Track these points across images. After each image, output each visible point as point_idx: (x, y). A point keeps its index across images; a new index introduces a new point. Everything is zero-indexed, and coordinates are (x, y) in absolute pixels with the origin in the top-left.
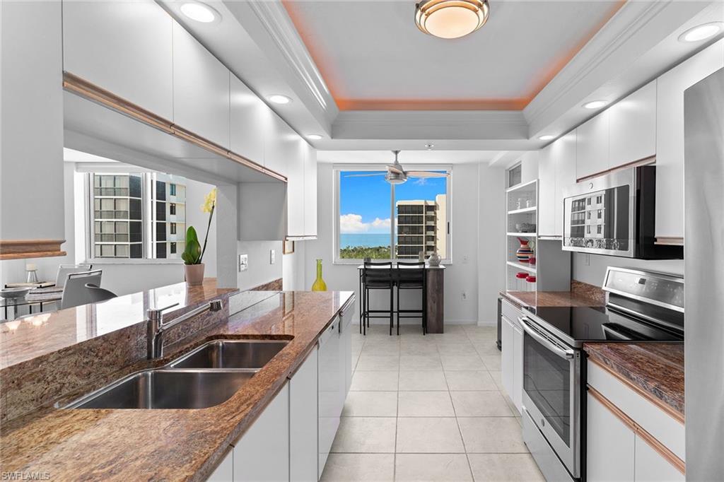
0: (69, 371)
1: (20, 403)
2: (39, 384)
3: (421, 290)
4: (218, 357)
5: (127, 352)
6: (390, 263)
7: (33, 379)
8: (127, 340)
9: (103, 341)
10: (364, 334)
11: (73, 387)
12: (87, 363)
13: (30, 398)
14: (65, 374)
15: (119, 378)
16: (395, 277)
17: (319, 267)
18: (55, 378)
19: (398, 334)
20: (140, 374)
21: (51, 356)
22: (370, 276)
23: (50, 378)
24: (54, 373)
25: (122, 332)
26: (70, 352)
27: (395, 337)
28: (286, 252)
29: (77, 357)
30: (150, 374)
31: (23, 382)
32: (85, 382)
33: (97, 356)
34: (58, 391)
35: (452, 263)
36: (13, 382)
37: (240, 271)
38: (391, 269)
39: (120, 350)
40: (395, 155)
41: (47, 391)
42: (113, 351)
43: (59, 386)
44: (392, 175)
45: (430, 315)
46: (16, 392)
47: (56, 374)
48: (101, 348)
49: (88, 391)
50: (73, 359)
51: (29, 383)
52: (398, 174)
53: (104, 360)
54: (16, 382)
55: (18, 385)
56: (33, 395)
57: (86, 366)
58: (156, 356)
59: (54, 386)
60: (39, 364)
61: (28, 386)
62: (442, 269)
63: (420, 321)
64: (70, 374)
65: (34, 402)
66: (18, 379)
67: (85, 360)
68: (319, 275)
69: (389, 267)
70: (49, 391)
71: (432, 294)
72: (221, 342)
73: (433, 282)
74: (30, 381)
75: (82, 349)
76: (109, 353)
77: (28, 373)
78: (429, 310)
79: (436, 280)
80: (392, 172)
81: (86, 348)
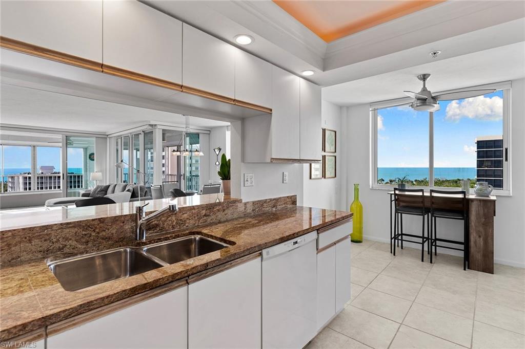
0: (70, 237)
1: (30, 252)
2: (46, 242)
3: (463, 221)
4: (195, 248)
5: (122, 232)
6: (422, 191)
7: (41, 238)
8: (122, 224)
9: (99, 222)
10: (394, 255)
11: (73, 249)
12: (86, 235)
13: (39, 250)
14: (67, 239)
15: (108, 249)
16: (428, 204)
17: (356, 190)
18: (58, 240)
19: (431, 262)
20: (122, 250)
21: (55, 226)
22: (403, 201)
23: (54, 240)
24: (58, 237)
25: (117, 218)
26: (71, 225)
27: (426, 264)
28: (326, 176)
29: (77, 230)
30: (128, 250)
31: (33, 239)
32: (83, 247)
33: (94, 231)
34: (60, 249)
35: (511, 195)
36: (26, 238)
37: (244, 186)
38: (423, 196)
39: (115, 230)
40: (422, 82)
41: (52, 248)
42: (108, 230)
43: (61, 246)
44: (419, 102)
45: (473, 249)
46: (27, 244)
47: (60, 238)
48: (98, 226)
49: (82, 253)
50: (74, 230)
51: (38, 240)
52: (425, 100)
53: (101, 235)
54: (27, 238)
55: (29, 240)
56: (41, 248)
57: (84, 236)
58: (140, 239)
59: (57, 245)
60: (45, 230)
61: (36, 242)
62: (494, 201)
63: (461, 254)
64: (71, 239)
65: (42, 253)
66: (29, 237)
67: (84, 233)
68: (357, 197)
69: (420, 194)
70: (53, 248)
71: (476, 226)
72: (198, 237)
73: (478, 214)
74: (39, 239)
75: (80, 225)
76: (105, 231)
77: (36, 234)
78: (472, 243)
79: (482, 212)
80: (418, 99)
81: (84, 225)
